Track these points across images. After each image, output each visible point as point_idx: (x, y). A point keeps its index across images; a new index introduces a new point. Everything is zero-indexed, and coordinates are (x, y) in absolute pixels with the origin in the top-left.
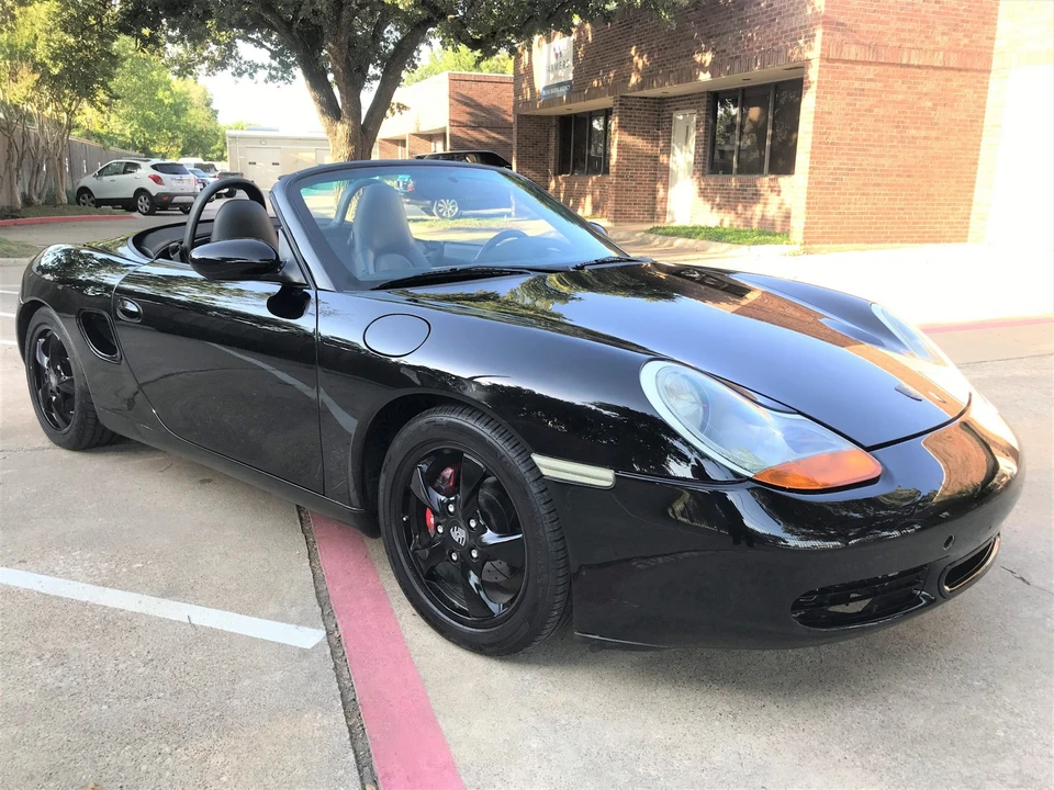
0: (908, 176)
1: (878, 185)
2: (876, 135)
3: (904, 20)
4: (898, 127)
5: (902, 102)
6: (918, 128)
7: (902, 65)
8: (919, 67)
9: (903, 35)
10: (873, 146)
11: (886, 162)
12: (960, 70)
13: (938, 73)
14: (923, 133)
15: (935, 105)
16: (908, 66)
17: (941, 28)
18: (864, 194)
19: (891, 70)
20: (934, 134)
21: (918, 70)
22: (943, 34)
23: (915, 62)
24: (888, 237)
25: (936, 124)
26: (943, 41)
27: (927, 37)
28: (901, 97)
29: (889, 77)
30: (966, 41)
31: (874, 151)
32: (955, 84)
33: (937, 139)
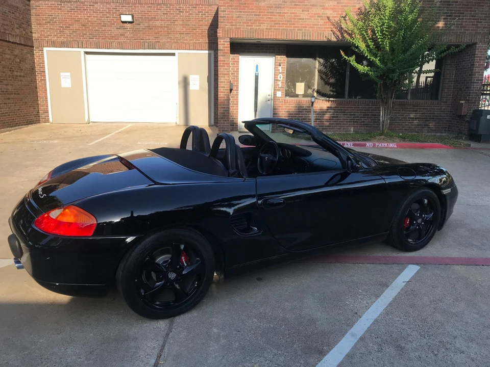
0: (18, 94)
1: (9, 99)
2: (4, 74)
3: (4, 20)
4: (10, 71)
5: (10, 59)
6: (17, 72)
7: (6, 41)
8: (13, 43)
9: (5, 27)
10: (4, 80)
11: (9, 87)
12: (25, 45)
13: (18, 46)
14: (18, 74)
15: (20, 61)
16: (9, 42)
17: (16, 26)
18: (5, 104)
19: (4, 43)
20: (22, 74)
21: (12, 44)
22: (17, 28)
23: (11, 40)
24: (17, 124)
25: (22, 70)
26: (17, 31)
27: (13, 29)
28: (9, 57)
29: (3, 46)
30: (24, 32)
31: (5, 82)
32: (25, 51)
33: (24, 77)
